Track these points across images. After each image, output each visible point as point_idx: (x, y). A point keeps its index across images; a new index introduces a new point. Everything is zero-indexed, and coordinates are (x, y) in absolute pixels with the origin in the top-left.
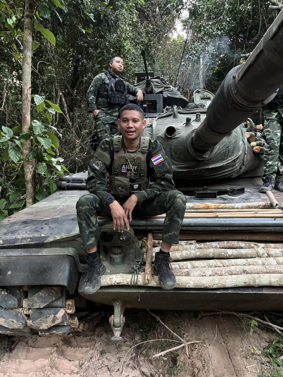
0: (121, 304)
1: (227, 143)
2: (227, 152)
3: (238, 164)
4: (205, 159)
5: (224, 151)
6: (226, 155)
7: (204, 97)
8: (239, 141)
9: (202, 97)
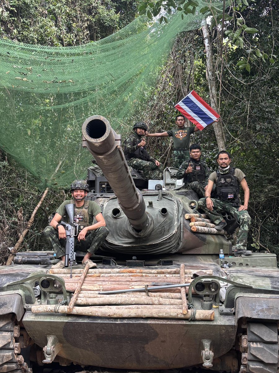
0: (53, 339)
1: (163, 223)
2: (163, 231)
3: (174, 241)
4: (140, 236)
5: (160, 230)
6: (163, 233)
7: (175, 175)
8: (174, 222)
9: (172, 176)
